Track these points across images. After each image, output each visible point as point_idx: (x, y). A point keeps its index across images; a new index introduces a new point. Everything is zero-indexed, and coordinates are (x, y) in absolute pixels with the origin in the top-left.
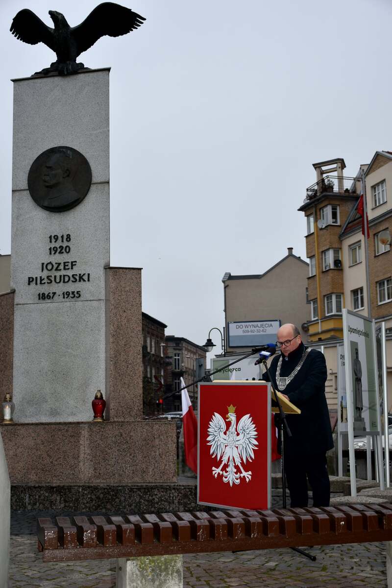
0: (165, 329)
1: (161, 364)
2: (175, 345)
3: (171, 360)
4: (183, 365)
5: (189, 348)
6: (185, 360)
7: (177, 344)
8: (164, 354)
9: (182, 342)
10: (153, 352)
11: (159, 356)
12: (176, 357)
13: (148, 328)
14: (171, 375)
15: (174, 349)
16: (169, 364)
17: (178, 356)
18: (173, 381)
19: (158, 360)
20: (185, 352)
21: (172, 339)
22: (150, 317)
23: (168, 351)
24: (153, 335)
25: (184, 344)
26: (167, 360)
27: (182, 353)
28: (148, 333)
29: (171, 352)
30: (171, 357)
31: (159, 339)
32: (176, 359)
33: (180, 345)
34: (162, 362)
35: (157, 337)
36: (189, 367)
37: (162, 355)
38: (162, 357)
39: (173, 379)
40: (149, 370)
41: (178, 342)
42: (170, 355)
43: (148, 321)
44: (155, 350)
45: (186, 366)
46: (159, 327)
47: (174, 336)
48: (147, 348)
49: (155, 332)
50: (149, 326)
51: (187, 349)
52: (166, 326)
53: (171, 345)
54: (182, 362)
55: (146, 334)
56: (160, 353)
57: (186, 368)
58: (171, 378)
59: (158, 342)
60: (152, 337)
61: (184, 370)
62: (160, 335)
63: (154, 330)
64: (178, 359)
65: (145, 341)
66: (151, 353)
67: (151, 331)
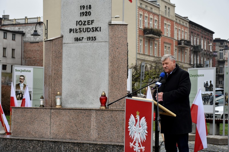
0: (213, 34)
1: (210, 56)
2: (220, 44)
3: (216, 54)
4: (225, 56)
7: (222, 44)
8: (212, 50)
9: (224, 42)
10: (205, 49)
11: (209, 51)
12: (220, 52)
13: (202, 34)
14: (217, 63)
15: (219, 47)
16: (215, 56)
17: (222, 51)
18: (218, 66)
19: (208, 53)
21: (218, 40)
22: (203, 27)
23: (216, 48)
24: (205, 38)
26: (215, 54)
28: (202, 37)
29: (217, 48)
30: (217, 52)
31: (209, 41)
32: (220, 53)
33: (223, 44)
34: (211, 55)
35: (208, 39)
37: (211, 51)
38: (211, 52)
39: (218, 65)
40: (202, 60)
41: (222, 42)
42: (216, 51)
43: (202, 30)
44: (207, 48)
46: (209, 33)
47: (220, 38)
48: (201, 46)
49: (207, 37)
50: (203, 33)
52: (214, 33)
53: (218, 44)
54: (225, 54)
55: (201, 38)
56: (210, 49)
57: (227, 58)
58: (217, 64)
59: (208, 43)
60: (205, 40)
61: (225, 60)
62: (210, 38)
63: (206, 35)
64: (222, 53)
65: (200, 42)
66: (203, 49)
67: (204, 36)
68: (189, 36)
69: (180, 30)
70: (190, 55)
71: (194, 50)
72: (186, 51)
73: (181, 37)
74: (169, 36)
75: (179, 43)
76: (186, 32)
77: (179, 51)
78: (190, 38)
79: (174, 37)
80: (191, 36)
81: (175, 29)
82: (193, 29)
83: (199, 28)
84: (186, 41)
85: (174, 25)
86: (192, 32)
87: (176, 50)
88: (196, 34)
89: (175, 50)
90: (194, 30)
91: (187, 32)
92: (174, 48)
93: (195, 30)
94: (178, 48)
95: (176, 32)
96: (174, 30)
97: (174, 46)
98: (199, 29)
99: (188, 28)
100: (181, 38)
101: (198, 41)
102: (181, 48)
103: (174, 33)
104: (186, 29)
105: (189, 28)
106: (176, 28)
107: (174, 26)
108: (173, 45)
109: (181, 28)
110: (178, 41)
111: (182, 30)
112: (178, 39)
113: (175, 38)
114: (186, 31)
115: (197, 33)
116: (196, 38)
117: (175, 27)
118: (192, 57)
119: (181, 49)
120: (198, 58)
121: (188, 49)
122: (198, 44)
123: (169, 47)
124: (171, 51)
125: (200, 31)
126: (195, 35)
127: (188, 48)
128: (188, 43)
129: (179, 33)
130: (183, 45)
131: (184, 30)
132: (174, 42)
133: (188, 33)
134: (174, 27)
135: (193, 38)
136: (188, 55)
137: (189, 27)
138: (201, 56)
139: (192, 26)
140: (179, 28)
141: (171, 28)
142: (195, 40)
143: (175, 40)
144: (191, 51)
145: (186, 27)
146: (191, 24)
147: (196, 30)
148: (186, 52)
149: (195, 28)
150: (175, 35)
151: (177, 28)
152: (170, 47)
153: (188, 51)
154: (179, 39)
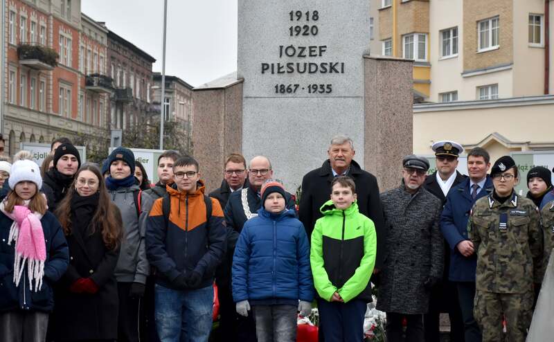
0: (153, 64)
1: (147, 112)
3: (159, 107)
5: (182, 91)
6: (177, 107)
7: (168, 86)
8: (151, 98)
9: (173, 82)
10: (138, 96)
11: (144, 102)
12: (165, 103)
13: (132, 62)
16: (157, 112)
17: (168, 101)
19: (143, 106)
20: (177, 97)
22: (135, 47)
24: (137, 72)
25: (176, 85)
26: (155, 107)
27: (173, 98)
28: (132, 69)
29: (160, 96)
30: (159, 104)
31: (145, 79)
32: (165, 106)
33: (171, 87)
34: (148, 110)
35: (143, 74)
36: (181, 116)
37: (149, 101)
38: (148, 104)
40: (131, 118)
41: (169, 82)
42: (157, 100)
43: (132, 52)
44: (140, 94)
45: (178, 116)
46: (145, 61)
48: (130, 90)
49: (140, 69)
50: (133, 60)
51: (179, 92)
52: (154, 61)
54: (173, 110)
55: (130, 71)
56: (146, 97)
57: (178, 118)
59: (144, 83)
60: (137, 75)
61: (175, 121)
62: (146, 72)
63: (139, 65)
64: (168, 106)
65: (128, 81)
66: (135, 98)
67: (135, 66)
68: (107, 65)
69: (90, 51)
70: (109, 109)
71: (116, 98)
72: (101, 101)
73: (92, 67)
74: (68, 66)
75: (88, 81)
76: (102, 57)
77: (87, 99)
78: (109, 71)
79: (78, 67)
80: (111, 67)
81: (80, 49)
82: (114, 51)
83: (127, 49)
84: (102, 76)
85: (79, 39)
86: (113, 58)
87: (82, 96)
88: (121, 61)
89: (79, 97)
90: (117, 52)
91: (103, 55)
92: (79, 92)
93: (120, 54)
94: (86, 93)
95: (81, 55)
96: (78, 51)
97: (79, 88)
98: (126, 51)
99: (105, 47)
100: (92, 71)
101: (124, 77)
102: (92, 92)
103: (80, 57)
104: (102, 49)
105: (108, 48)
106: (82, 47)
107: (80, 41)
108: (77, 86)
109: (93, 48)
110: (86, 77)
111: (95, 51)
112: (86, 72)
113: (79, 70)
114: (101, 54)
115: (122, 59)
116: (121, 70)
117: (80, 45)
118: (112, 114)
119: (92, 96)
120: (124, 118)
121: (104, 97)
122: (124, 85)
123: (69, 91)
124: (73, 101)
125: (128, 55)
126: (119, 65)
127: (106, 94)
128: (107, 81)
129: (88, 58)
130: (95, 87)
131: (97, 53)
132: (80, 80)
133: (106, 60)
134: (78, 43)
135: (115, 72)
136: (106, 109)
137: (107, 46)
138: (129, 112)
139: (114, 44)
140: (88, 48)
141: (73, 47)
142: (118, 74)
143: (80, 76)
144: (110, 99)
145: (102, 45)
146: (111, 40)
147: (121, 52)
148: (102, 103)
149: (120, 48)
150: (80, 62)
151: (84, 46)
152: (71, 90)
153: (106, 101)
154: (88, 73)
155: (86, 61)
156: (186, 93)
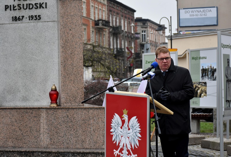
1: (132, 38)
2: (142, 24)
3: (139, 36)
4: (148, 38)
5: (153, 26)
6: (150, 35)
7: (144, 24)
8: (134, 31)
9: (147, 22)
10: (126, 30)
11: (130, 33)
12: (142, 33)
13: (122, 12)
14: (139, 46)
15: (142, 27)
16: (138, 38)
17: (145, 32)
18: (141, 50)
19: (130, 35)
20: (149, 29)
21: (139, 20)
22: (123, 4)
23: (137, 29)
24: (126, 17)
25: (149, 24)
26: (137, 36)
27: (148, 30)
28: (122, 16)
29: (139, 29)
30: (139, 34)
31: (130, 21)
32: (143, 35)
33: (146, 25)
34: (132, 37)
35: (129, 19)
36: (153, 40)
37: (133, 32)
38: (132, 34)
39: (141, 49)
40: (123, 43)
41: (145, 22)
42: (138, 32)
43: (122, 7)
44: (128, 29)
45: (151, 39)
46: (130, 11)
47: (141, 18)
48: (121, 27)
49: (127, 16)
50: (123, 11)
51: (151, 27)
52: (135, 11)
53: (140, 25)
54: (148, 36)
55: (121, 17)
56: (131, 31)
57: (150, 41)
58: (139, 48)
59: (129, 23)
60: (125, 19)
61: (149, 43)
62: (131, 17)
63: (126, 14)
64: (145, 35)
65: (120, 22)
66: (124, 31)
67: (124, 15)
68: (107, 15)
69: (97, 8)
70: (109, 37)
71: (113, 32)
72: (104, 34)
73: (99, 16)
74: (84, 16)
75: (96, 23)
76: (104, 11)
77: (96, 33)
78: (109, 18)
79: (90, 16)
80: (109, 16)
81: (91, 7)
82: (111, 7)
83: (119, 6)
84: (104, 21)
85: (90, 2)
86: (110, 11)
87: (93, 31)
88: (116, 12)
89: (91, 32)
90: (113, 8)
91: (105, 10)
92: (91, 29)
93: (114, 8)
94: (95, 29)
95: (92, 10)
96: (90, 8)
97: (91, 27)
98: (118, 7)
99: (106, 5)
100: (99, 18)
101: (118, 21)
102: (99, 29)
103: (91, 11)
104: (104, 7)
105: (107, 6)
106: (92, 6)
107: (91, 3)
108: (90, 26)
109: (99, 6)
110: (95, 21)
111: (100, 8)
112: (95, 18)
113: (91, 18)
114: (103, 9)
115: (116, 11)
116: (116, 17)
117: (91, 5)
118: (111, 40)
119: (99, 31)
120: (118, 42)
121: (106, 31)
122: (118, 24)
123: (85, 29)
124: (88, 34)
125: (119, 9)
126: (115, 14)
127: (107, 30)
128: (106, 23)
129: (96, 12)
130: (100, 25)
131: (101, 8)
132: (91, 23)
133: (106, 12)
134: (89, 4)
135: (112, 18)
136: (107, 37)
137: (107, 4)
138: (121, 38)
139: (111, 4)
140: (96, 6)
141: (87, 6)
142: (114, 19)
143: (91, 21)
144: (110, 32)
145: (104, 5)
146: (109, 1)
147: (115, 8)
148: (105, 35)
149: (114, 5)
150: (91, 13)
151: (94, 5)
152: (86, 28)
153: (107, 33)
154: (96, 19)
155: (95, 13)
156: (155, 27)
